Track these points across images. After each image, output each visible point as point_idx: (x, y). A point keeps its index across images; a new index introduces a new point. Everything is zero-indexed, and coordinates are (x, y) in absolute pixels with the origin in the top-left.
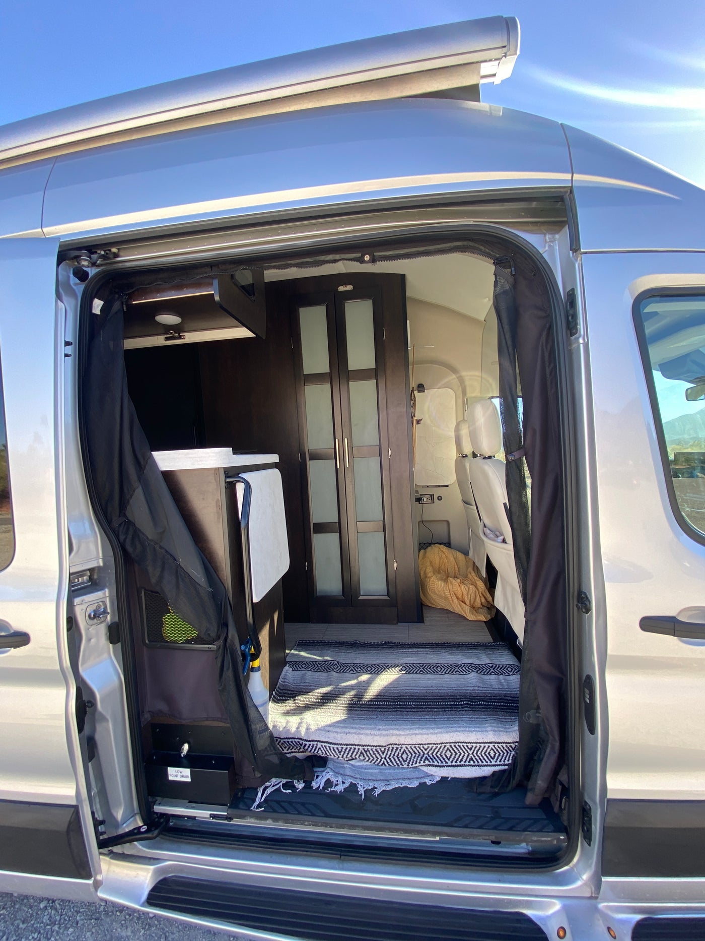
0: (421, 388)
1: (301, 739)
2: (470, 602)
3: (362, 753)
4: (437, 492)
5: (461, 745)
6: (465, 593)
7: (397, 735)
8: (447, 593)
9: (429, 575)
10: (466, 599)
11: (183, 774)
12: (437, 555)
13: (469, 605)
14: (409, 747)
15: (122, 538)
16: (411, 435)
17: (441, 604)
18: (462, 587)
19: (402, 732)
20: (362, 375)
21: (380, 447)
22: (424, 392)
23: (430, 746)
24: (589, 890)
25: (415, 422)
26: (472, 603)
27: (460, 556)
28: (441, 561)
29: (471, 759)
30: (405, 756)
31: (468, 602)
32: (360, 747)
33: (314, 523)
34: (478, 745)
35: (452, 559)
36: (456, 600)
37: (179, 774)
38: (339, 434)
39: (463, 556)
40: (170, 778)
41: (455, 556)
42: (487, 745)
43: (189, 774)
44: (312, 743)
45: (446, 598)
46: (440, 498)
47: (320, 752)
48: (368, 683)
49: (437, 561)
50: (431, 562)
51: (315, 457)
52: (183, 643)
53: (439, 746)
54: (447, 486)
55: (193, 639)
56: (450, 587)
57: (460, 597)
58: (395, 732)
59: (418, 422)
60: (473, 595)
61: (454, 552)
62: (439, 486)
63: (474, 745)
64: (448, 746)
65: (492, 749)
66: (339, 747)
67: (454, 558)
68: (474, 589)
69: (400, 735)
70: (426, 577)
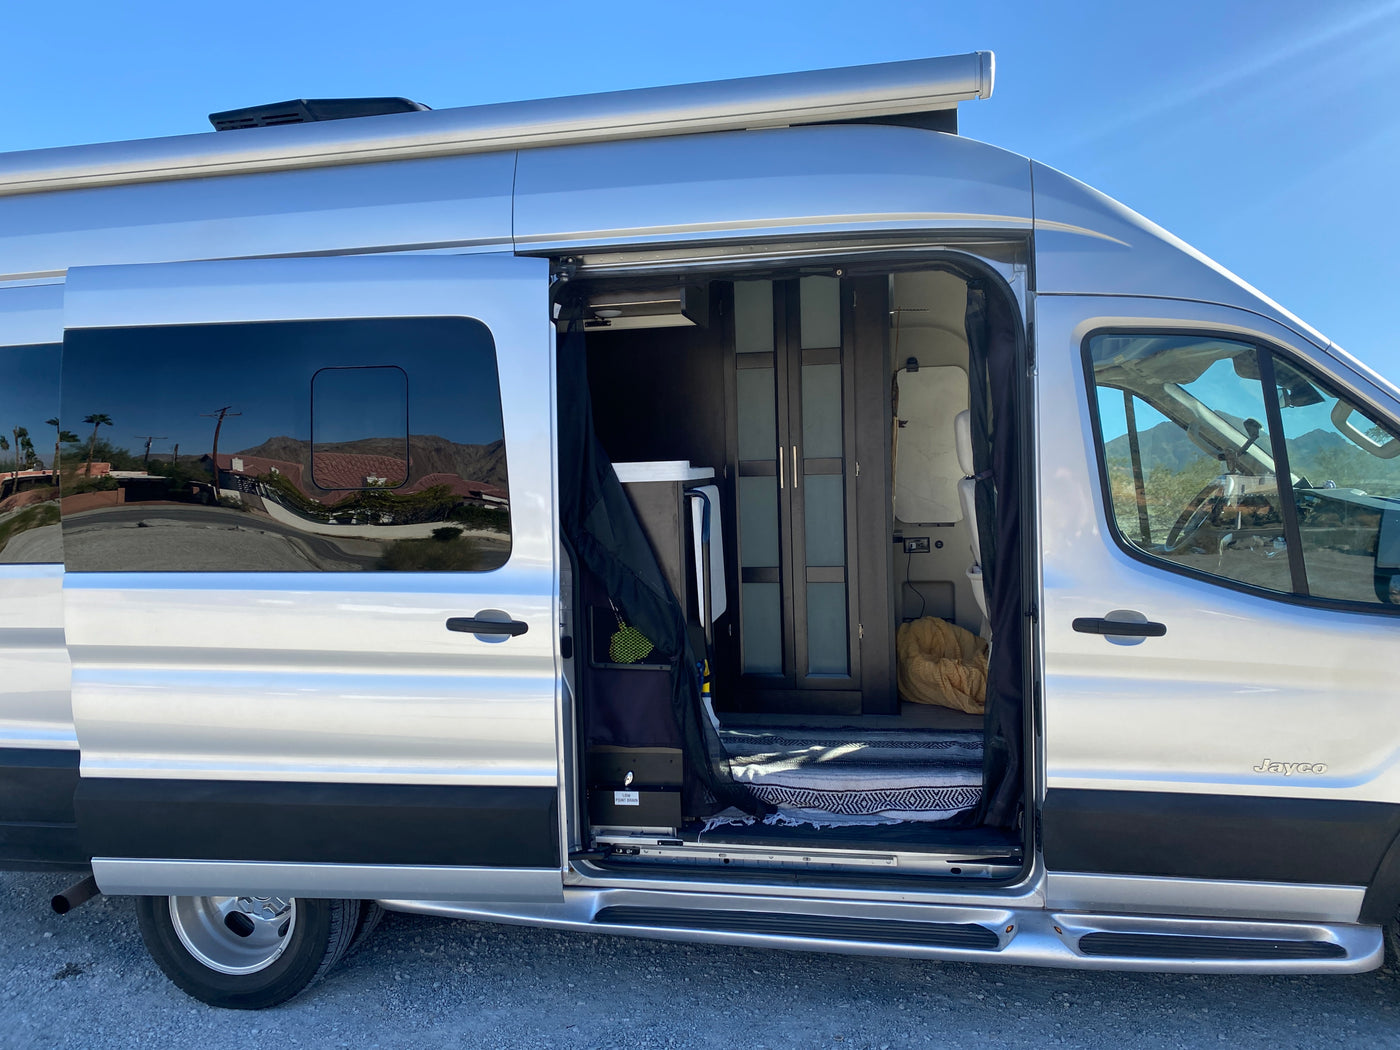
0: (912, 364)
1: (749, 783)
2: (971, 690)
3: (816, 798)
4: (935, 535)
5: (927, 789)
6: (964, 678)
7: (856, 780)
8: (937, 677)
9: (913, 654)
10: (965, 686)
11: (631, 797)
12: (929, 630)
13: (968, 693)
14: (868, 793)
15: (581, 549)
16: (890, 443)
17: (930, 695)
18: (961, 669)
19: (862, 778)
20: (821, 356)
21: (843, 459)
22: (917, 371)
23: (893, 792)
24: (1042, 900)
25: (896, 424)
26: (974, 693)
27: (967, 636)
28: (935, 639)
29: (938, 805)
30: (864, 803)
31: (968, 691)
32: (816, 793)
33: (743, 568)
34: (945, 790)
35: (952, 637)
36: (949, 686)
37: (626, 798)
38: (783, 439)
39: (972, 635)
40: (616, 803)
41: (958, 635)
42: (954, 789)
43: (638, 798)
44: (761, 787)
45: (936, 685)
46: (939, 545)
47: (770, 796)
48: (822, 753)
49: (927, 640)
50: (918, 640)
51: (747, 472)
52: (632, 663)
53: (902, 792)
54: (952, 525)
55: (643, 659)
56: (943, 668)
57: (956, 683)
58: (854, 777)
59: (902, 424)
60: (976, 682)
61: (956, 628)
62: (938, 525)
63: (941, 790)
64: (912, 791)
65: (960, 793)
66: (792, 791)
67: (956, 636)
68: (979, 673)
69: (859, 780)
70: (908, 657)
